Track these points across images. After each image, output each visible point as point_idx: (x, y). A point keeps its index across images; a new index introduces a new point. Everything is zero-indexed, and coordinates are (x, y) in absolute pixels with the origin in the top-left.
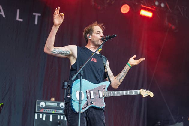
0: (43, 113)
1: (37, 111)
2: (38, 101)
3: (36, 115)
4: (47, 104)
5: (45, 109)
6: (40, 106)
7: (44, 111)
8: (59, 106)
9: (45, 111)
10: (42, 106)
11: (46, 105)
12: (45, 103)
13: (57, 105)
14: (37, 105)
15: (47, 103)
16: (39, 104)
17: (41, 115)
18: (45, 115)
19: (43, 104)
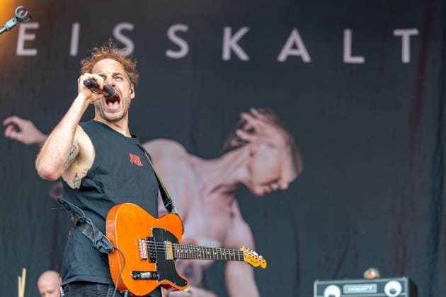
2: (318, 286)
4: (345, 292)
8: (383, 292)
11: (342, 293)
12: (341, 287)
13: (375, 291)
14: (316, 296)
15: (345, 287)
16: (321, 291)
19: (332, 291)
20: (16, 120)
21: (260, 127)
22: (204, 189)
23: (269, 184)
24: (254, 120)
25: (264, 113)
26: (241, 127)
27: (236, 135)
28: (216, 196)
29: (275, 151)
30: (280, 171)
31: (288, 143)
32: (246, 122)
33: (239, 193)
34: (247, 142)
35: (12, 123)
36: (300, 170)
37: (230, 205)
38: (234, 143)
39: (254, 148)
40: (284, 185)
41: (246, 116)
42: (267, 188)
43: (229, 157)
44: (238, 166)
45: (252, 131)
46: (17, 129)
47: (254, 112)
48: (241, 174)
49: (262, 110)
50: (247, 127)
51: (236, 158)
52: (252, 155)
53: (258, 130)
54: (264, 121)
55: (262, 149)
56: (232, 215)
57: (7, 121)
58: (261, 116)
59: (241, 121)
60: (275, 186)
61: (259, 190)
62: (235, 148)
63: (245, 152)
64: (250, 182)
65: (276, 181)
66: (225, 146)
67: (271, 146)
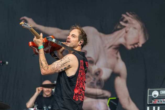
0: (156, 105)
1: (148, 103)
2: (149, 90)
3: (148, 108)
5: (160, 100)
6: (152, 96)
7: (158, 103)
9: (160, 103)
10: (155, 96)
11: (159, 94)
12: (159, 91)
14: (148, 95)
16: (151, 93)
17: (154, 108)
18: (159, 108)
19: (155, 93)
20: (25, 18)
21: (130, 20)
22: (105, 47)
23: (134, 45)
24: (128, 17)
25: (132, 14)
26: (122, 20)
27: (120, 24)
28: (111, 50)
29: (136, 31)
30: (139, 39)
31: (142, 27)
32: (124, 18)
33: (121, 48)
34: (124, 27)
35: (24, 19)
36: (148, 39)
37: (117, 53)
38: (119, 27)
39: (127, 29)
40: (140, 45)
41: (124, 16)
42: (133, 47)
43: (116, 33)
44: (120, 37)
45: (126, 22)
46: (26, 21)
47: (127, 13)
48: (122, 41)
49: (131, 13)
50: (125, 20)
51: (119, 34)
52: (126, 32)
53: (129, 21)
54: (132, 18)
55: (131, 30)
56: (117, 58)
57: (22, 18)
58: (130, 16)
59: (122, 18)
60: (136, 46)
61: (129, 47)
62: (119, 29)
63: (123, 31)
64: (126, 44)
65: (137, 44)
66: (115, 28)
67: (135, 28)
